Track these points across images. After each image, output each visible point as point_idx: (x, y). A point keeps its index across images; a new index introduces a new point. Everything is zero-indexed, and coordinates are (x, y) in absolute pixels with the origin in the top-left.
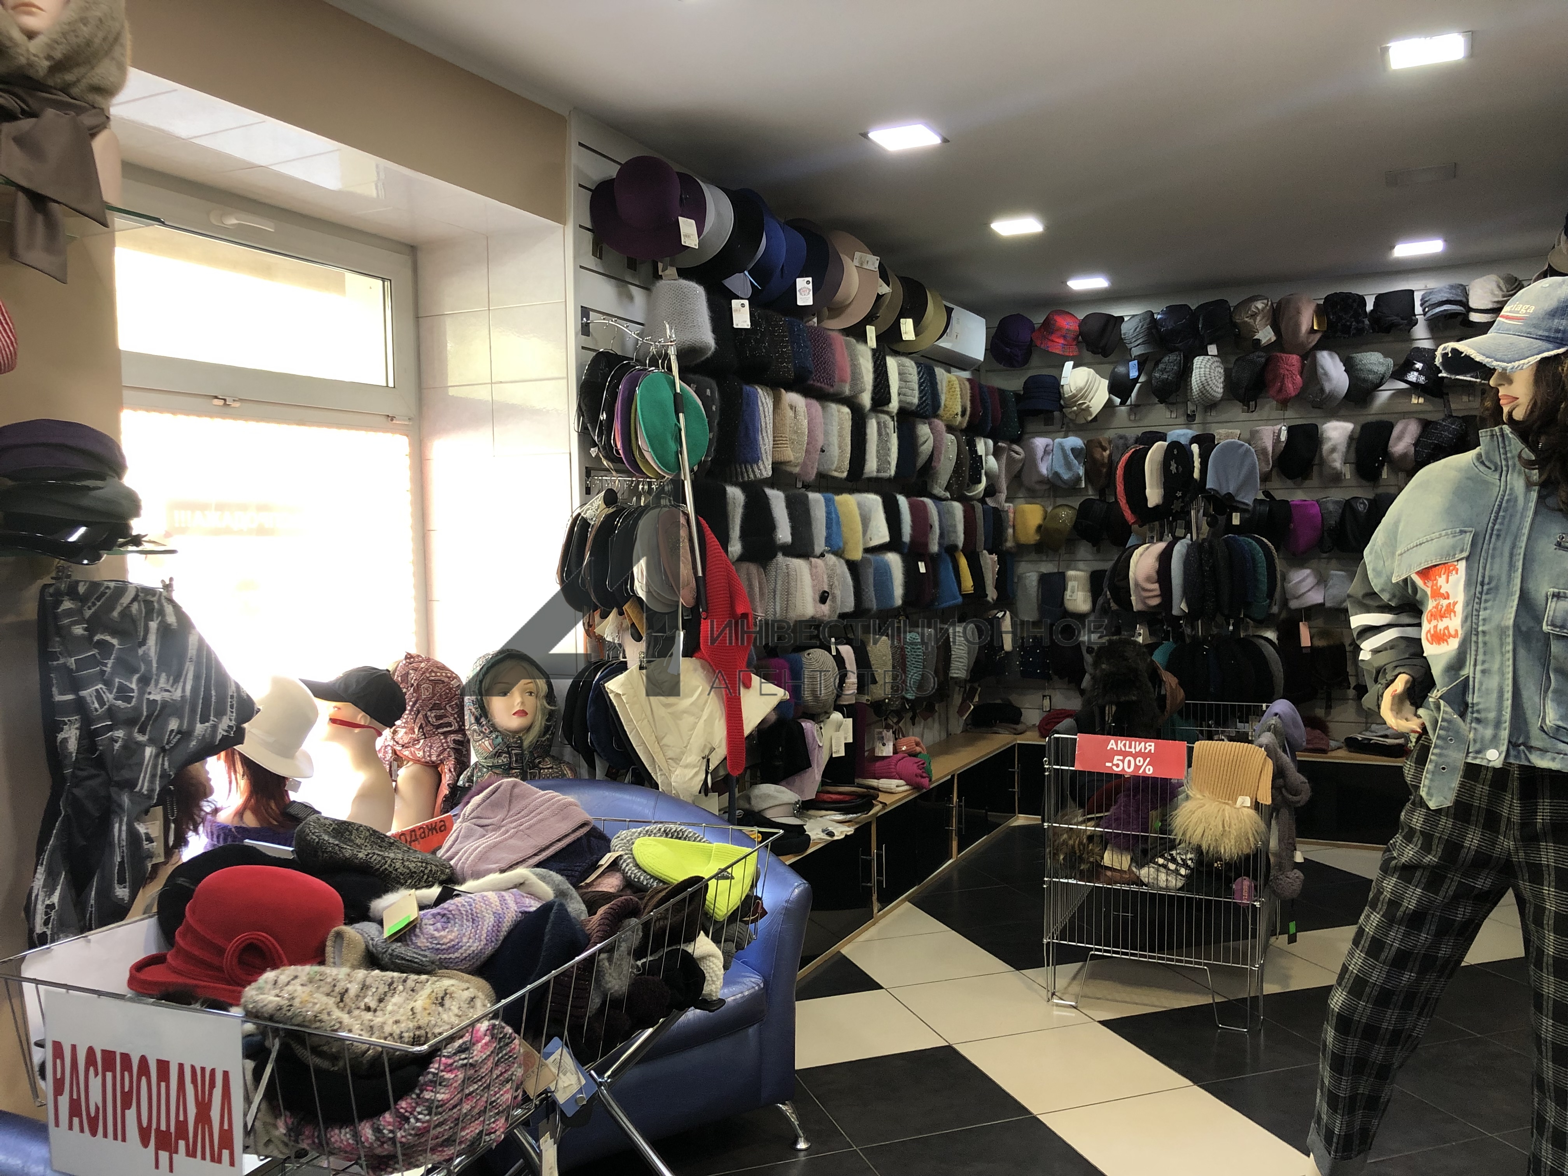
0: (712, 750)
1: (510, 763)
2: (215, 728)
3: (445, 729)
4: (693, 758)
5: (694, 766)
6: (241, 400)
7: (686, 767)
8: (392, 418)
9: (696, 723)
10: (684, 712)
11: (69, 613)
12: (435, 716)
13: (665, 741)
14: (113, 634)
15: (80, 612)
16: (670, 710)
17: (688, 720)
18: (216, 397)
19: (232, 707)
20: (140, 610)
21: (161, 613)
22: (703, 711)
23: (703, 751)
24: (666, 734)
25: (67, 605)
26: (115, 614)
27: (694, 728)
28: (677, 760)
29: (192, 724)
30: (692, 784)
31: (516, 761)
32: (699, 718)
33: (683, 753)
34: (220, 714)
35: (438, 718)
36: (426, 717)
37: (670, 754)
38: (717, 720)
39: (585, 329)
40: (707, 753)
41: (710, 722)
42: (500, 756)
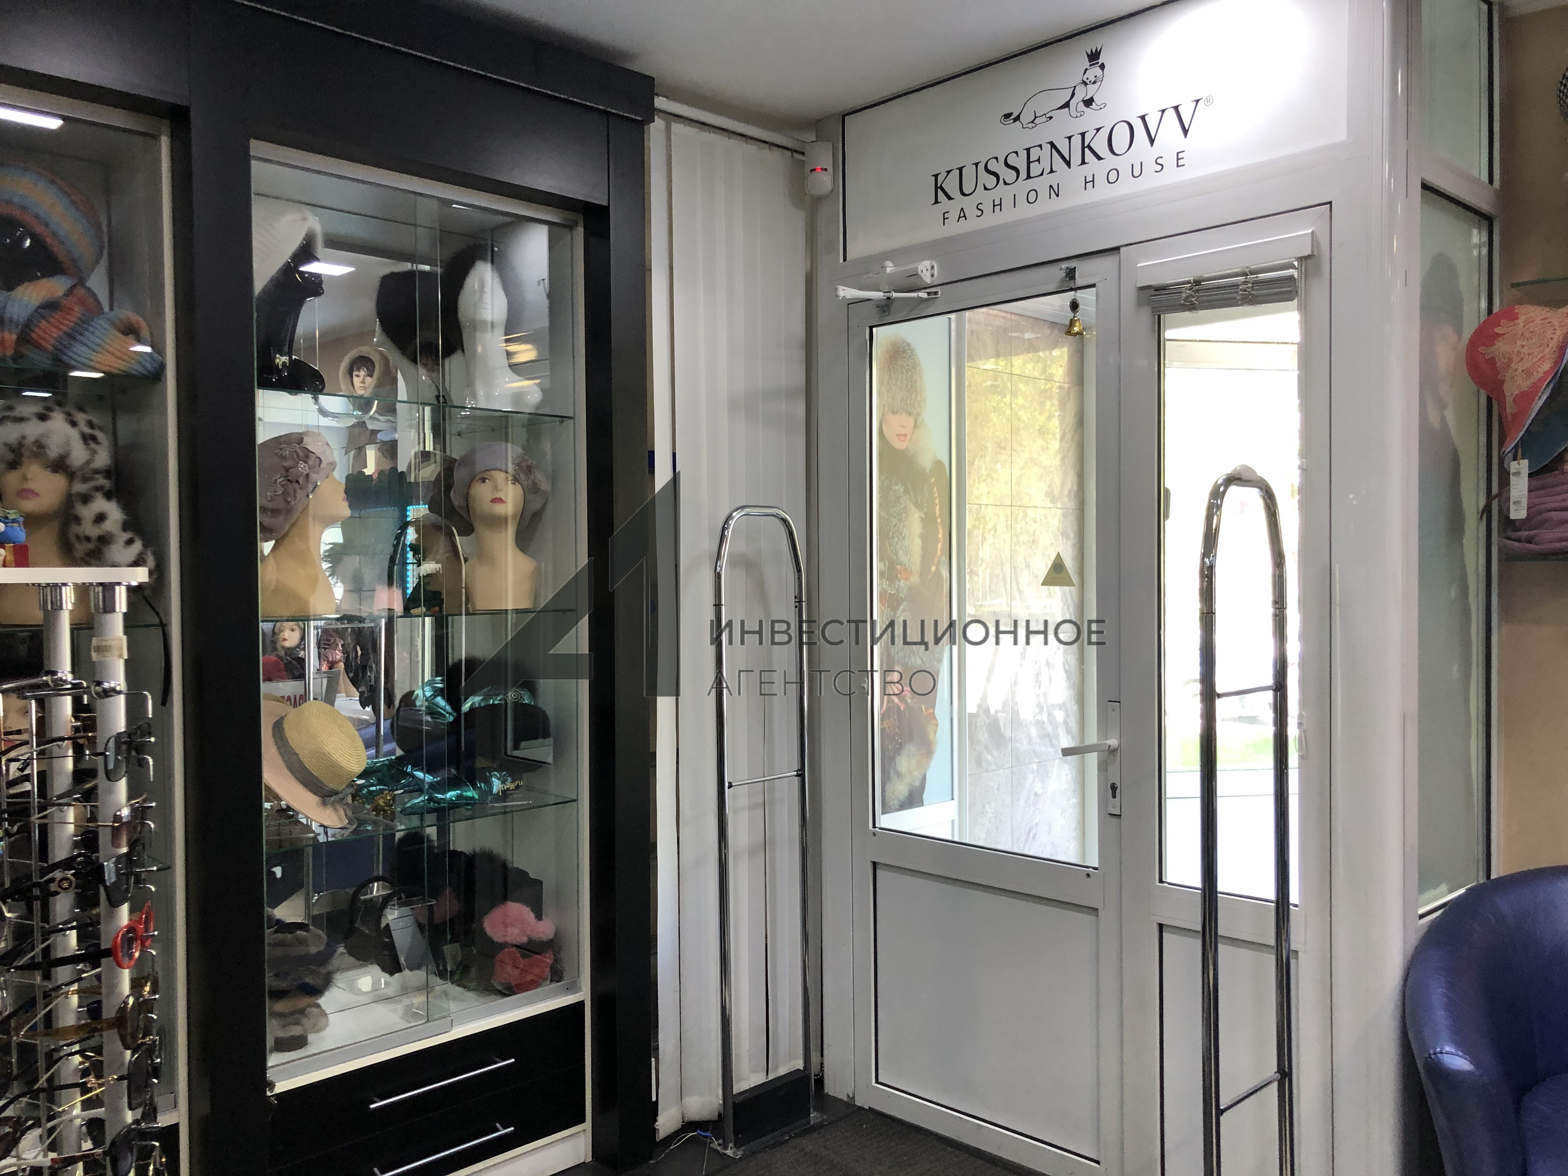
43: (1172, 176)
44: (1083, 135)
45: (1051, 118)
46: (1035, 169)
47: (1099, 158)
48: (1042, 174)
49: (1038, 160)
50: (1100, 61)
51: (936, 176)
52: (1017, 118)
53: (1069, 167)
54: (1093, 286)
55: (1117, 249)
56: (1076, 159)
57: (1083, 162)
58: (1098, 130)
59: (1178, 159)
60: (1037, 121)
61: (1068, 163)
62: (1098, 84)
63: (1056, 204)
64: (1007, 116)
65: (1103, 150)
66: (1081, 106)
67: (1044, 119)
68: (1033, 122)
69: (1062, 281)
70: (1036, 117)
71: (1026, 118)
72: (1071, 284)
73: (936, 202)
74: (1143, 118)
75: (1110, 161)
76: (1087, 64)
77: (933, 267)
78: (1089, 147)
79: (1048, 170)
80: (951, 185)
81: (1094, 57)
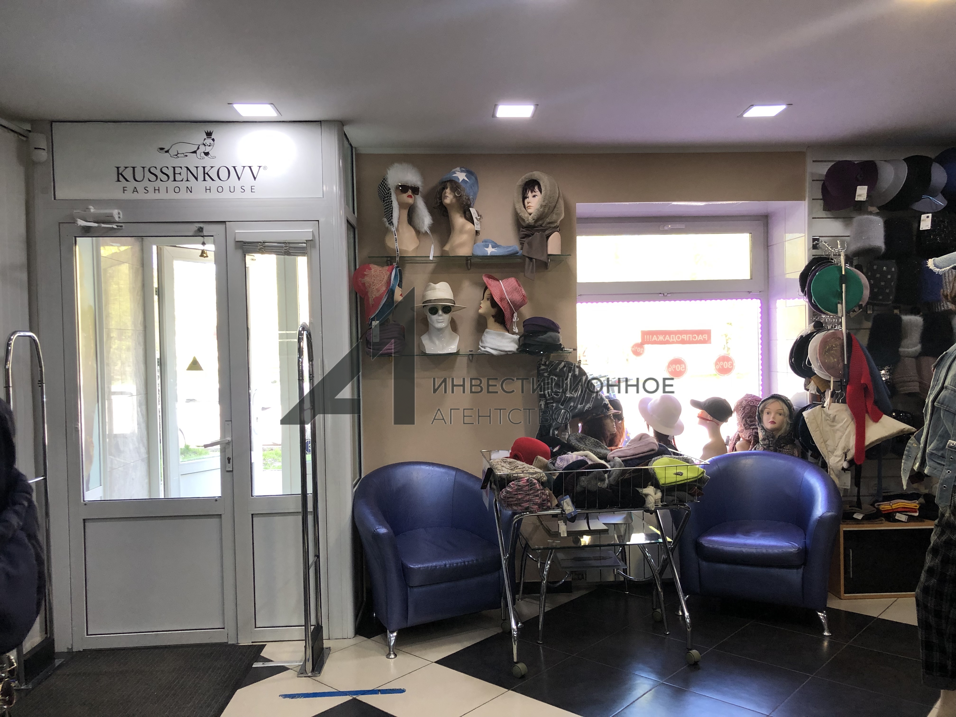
0: (849, 450)
1: (769, 444)
2: (584, 407)
3: (753, 427)
4: (839, 452)
5: (839, 457)
6: (670, 293)
7: (836, 456)
8: (749, 292)
9: (842, 436)
10: (838, 430)
11: (543, 370)
12: (750, 421)
13: (828, 443)
14: (556, 376)
15: (547, 369)
16: (833, 428)
17: (839, 434)
18: (661, 293)
19: (592, 401)
20: (566, 370)
21: (574, 371)
22: (846, 430)
23: (844, 450)
24: (828, 439)
25: (543, 367)
26: (558, 370)
27: (841, 438)
28: (833, 452)
29: (577, 405)
30: (838, 465)
31: (772, 443)
32: (844, 434)
33: (835, 450)
34: (587, 402)
35: (751, 422)
36: (746, 420)
37: (829, 449)
38: (852, 435)
39: (815, 247)
40: (846, 451)
41: (848, 437)
42: (765, 440)
43: (248, 195)
44: (204, 168)
45: (186, 156)
46: (178, 177)
47: (213, 180)
48: (182, 181)
49: (180, 174)
50: (213, 137)
51: (118, 168)
52: (167, 152)
53: (197, 180)
54: (212, 236)
55: (225, 222)
56: (200, 177)
57: (204, 180)
58: (212, 167)
59: (252, 189)
60: (179, 155)
61: (196, 179)
62: (211, 147)
63: (189, 196)
64: (162, 149)
65: (215, 177)
66: (203, 155)
67: (182, 155)
68: (176, 155)
69: (195, 232)
70: (178, 154)
71: (173, 152)
72: (201, 234)
73: (118, 181)
74: (234, 167)
75: (218, 182)
76: (206, 137)
77: (119, 213)
78: (207, 174)
79: (185, 179)
80: (128, 174)
81: (209, 134)
